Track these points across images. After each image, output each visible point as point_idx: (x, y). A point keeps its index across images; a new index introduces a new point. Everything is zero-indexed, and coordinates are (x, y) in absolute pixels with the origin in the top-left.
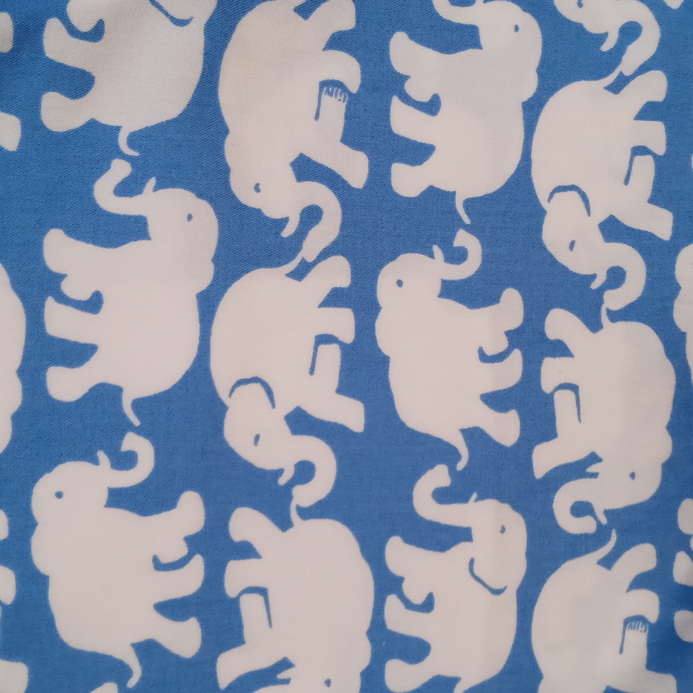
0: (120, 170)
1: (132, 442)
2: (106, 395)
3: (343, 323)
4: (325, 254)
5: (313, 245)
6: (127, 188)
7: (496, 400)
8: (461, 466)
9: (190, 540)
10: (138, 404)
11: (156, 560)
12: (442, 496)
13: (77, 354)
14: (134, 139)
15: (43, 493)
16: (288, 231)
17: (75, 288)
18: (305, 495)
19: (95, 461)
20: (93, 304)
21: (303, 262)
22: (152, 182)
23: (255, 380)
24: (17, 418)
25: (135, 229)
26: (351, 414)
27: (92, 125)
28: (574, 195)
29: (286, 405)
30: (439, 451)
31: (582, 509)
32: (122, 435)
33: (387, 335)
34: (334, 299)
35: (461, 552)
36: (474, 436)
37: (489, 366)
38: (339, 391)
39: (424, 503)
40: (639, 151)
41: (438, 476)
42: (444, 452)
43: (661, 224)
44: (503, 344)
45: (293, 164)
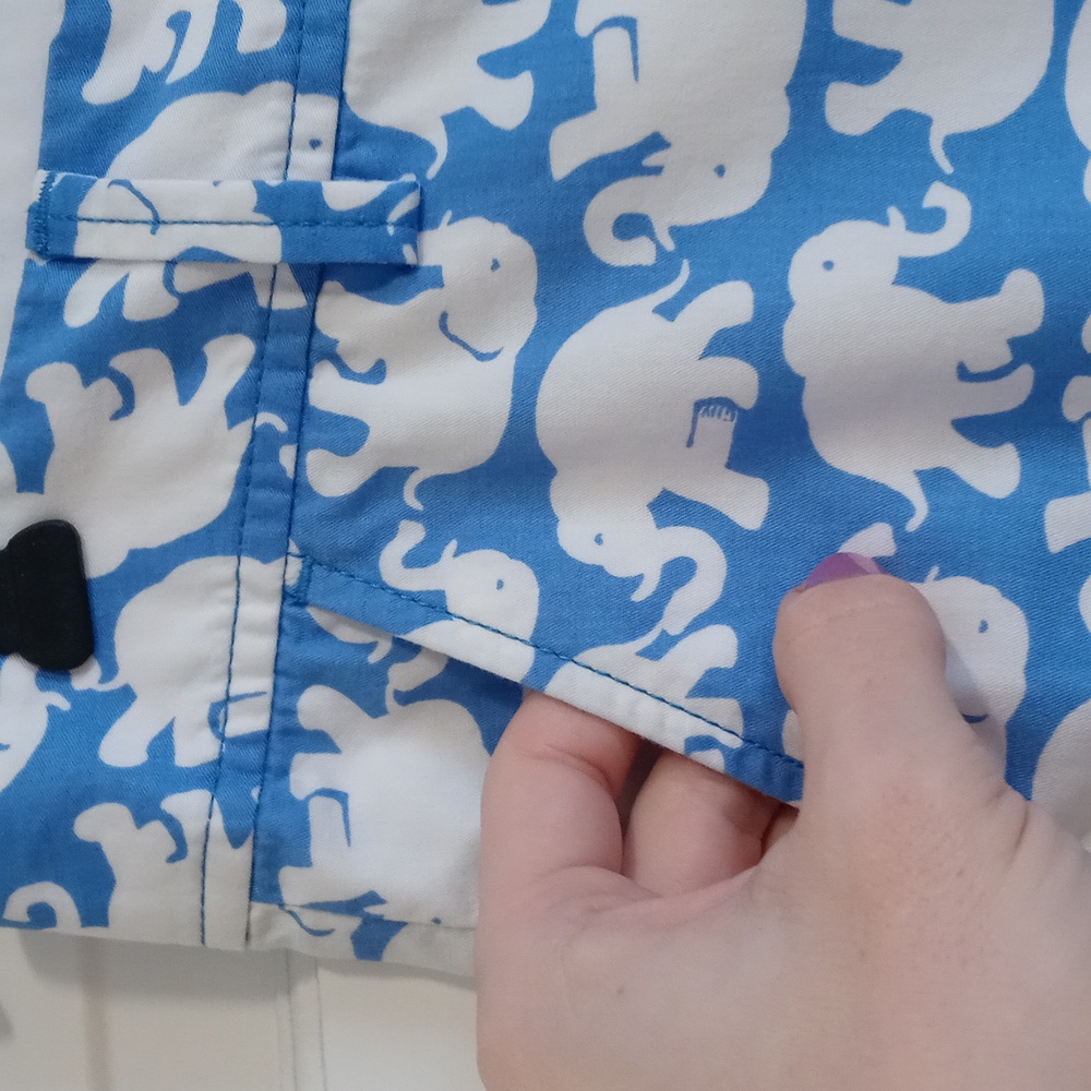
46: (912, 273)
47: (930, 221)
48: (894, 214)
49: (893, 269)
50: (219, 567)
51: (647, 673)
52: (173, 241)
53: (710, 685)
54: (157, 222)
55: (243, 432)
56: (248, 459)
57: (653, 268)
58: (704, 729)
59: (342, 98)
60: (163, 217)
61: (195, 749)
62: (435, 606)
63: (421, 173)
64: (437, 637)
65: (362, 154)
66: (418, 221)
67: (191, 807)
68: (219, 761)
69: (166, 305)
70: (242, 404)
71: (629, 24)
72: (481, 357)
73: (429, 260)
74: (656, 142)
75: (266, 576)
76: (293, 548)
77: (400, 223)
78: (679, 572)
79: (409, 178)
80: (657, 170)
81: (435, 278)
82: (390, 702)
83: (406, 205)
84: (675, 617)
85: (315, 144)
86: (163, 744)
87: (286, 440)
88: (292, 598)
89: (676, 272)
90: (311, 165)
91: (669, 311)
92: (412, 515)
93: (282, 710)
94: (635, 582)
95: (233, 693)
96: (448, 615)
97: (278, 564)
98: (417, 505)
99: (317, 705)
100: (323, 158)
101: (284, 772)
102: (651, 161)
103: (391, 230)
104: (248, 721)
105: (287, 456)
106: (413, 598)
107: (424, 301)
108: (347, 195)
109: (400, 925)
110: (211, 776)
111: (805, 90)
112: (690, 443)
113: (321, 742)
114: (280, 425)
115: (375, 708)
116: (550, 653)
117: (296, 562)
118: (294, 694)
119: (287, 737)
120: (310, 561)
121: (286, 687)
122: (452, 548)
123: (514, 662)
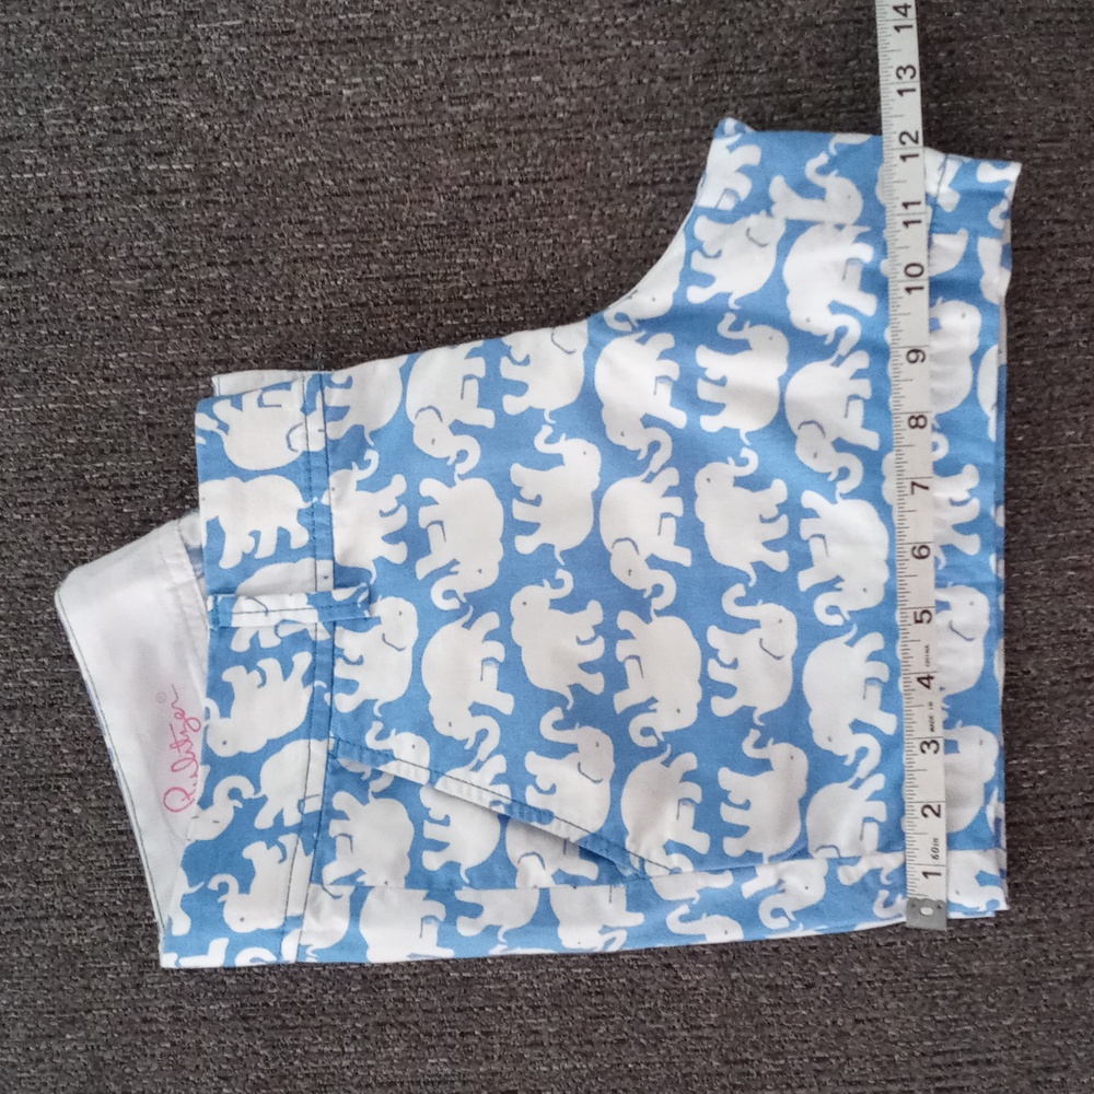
0: (546, 431)
1: (561, 574)
2: (546, 549)
3: (676, 505)
4: (663, 468)
5: (655, 464)
6: (549, 441)
7: (772, 545)
8: (751, 584)
9: (596, 628)
10: (563, 554)
11: (578, 640)
12: (740, 602)
13: (530, 528)
14: (552, 414)
15: (515, 603)
16: (642, 456)
17: (528, 493)
18: (658, 603)
19: (542, 585)
20: (537, 501)
21: (651, 473)
22: (564, 436)
23: (627, 539)
24: (501, 564)
25: (557, 460)
26: (684, 557)
27: (530, 410)
28: (814, 426)
29: (645, 553)
30: (739, 576)
31: (833, 610)
32: (555, 571)
33: (703, 510)
34: (670, 492)
35: (753, 635)
36: (760, 567)
37: (767, 525)
38: (676, 544)
39: (729, 606)
40: (855, 397)
41: (738, 590)
42: (740, 576)
43: (871, 440)
44: (775, 512)
45: (641, 420)
46: (556, 604)
47: (558, 584)
48: (546, 582)
49: (548, 603)
50: (301, 744)
51: (475, 777)
52: (275, 618)
53: (498, 779)
54: (267, 612)
55: (309, 689)
56: (312, 702)
57: (459, 610)
58: (497, 798)
59: (333, 559)
60: (270, 608)
61: (292, 818)
62: (388, 756)
63: (368, 582)
64: (391, 768)
65: (344, 578)
66: (370, 600)
67: (289, 840)
68: (301, 823)
69: (277, 642)
70: (309, 677)
71: (441, 523)
72: (400, 650)
73: (376, 614)
74: (454, 562)
75: (319, 749)
76: (331, 735)
77: (363, 602)
78: (482, 735)
79: (364, 585)
80: (456, 573)
81: (378, 621)
82: (371, 797)
83: (364, 596)
84: (482, 753)
85: (326, 578)
86: (279, 818)
87: (326, 691)
88: (331, 755)
89: (468, 610)
90: (327, 585)
91: (467, 625)
92: (377, 719)
93: (327, 802)
94: (466, 741)
95: (308, 794)
96: (395, 759)
97: (325, 741)
98: (379, 715)
99: (342, 800)
100: (330, 582)
101: (328, 827)
102: (454, 569)
103: (359, 606)
104: (313, 805)
105: (327, 697)
106: (379, 753)
107: (375, 631)
108: (341, 595)
109: (371, 888)
110: (299, 829)
111: (507, 541)
112: (482, 679)
113: (342, 815)
114: (324, 685)
115: (364, 801)
116: (436, 773)
117: (332, 741)
118: (332, 795)
119: (328, 813)
120: (338, 740)
121: (329, 792)
122: (393, 731)
123: (422, 777)
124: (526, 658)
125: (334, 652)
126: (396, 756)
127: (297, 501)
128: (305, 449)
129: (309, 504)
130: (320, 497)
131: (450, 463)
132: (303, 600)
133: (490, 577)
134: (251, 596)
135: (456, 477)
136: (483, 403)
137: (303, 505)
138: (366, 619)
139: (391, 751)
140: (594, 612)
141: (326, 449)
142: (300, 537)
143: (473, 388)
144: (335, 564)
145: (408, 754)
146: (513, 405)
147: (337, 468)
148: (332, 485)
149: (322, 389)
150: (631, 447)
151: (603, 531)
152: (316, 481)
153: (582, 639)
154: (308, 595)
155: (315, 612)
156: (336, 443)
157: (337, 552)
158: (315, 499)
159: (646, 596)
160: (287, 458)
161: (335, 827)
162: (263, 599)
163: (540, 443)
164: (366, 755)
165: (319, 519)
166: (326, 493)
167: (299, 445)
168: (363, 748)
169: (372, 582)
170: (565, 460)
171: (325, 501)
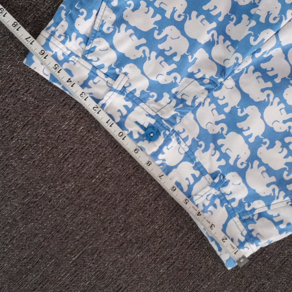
0: (239, 110)
1: (264, 140)
2: (257, 137)
4: (274, 99)
6: (242, 112)
9: (281, 147)
10: (262, 135)
13: (250, 136)
14: (238, 105)
16: (267, 100)
17: (245, 128)
19: (262, 146)
20: (249, 129)
21: (271, 102)
22: (244, 109)
24: (249, 148)
25: (247, 116)
27: (232, 108)
29: (281, 121)
32: (262, 141)
34: (279, 104)
38: (287, 114)
45: (261, 91)
47: (265, 143)
50: (231, 221)
51: (279, 200)
52: (205, 197)
53: (285, 197)
55: (224, 207)
57: (247, 165)
58: (287, 201)
59: (208, 173)
60: (202, 195)
61: (242, 239)
62: (254, 210)
64: (257, 212)
65: (214, 176)
66: (224, 177)
68: (246, 239)
69: (209, 202)
70: (222, 205)
71: (228, 149)
72: (239, 184)
75: (236, 219)
76: (237, 214)
77: (223, 179)
78: (274, 190)
79: (219, 175)
81: (229, 181)
82: (256, 221)
83: (222, 177)
84: (277, 194)
86: (239, 241)
87: (228, 205)
88: (240, 218)
89: (249, 164)
90: (211, 180)
91: (252, 167)
93: (248, 230)
94: (271, 194)
95: (242, 231)
96: (256, 209)
97: (236, 216)
98: (245, 202)
99: (250, 227)
101: (252, 235)
102: (239, 157)
103: (222, 180)
104: (245, 233)
105: (229, 206)
106: (251, 210)
107: (230, 184)
108: (217, 180)
110: (246, 241)
111: (247, 142)
112: (264, 177)
113: (253, 230)
114: (227, 204)
115: (255, 223)
116: (269, 206)
117: (238, 215)
118: (247, 227)
119: (250, 232)
120: (239, 214)
121: (246, 227)
122: (251, 203)
123: (266, 209)
124: (271, 165)
125: (224, 194)
126: (256, 208)
127: (191, 165)
128: (184, 152)
129: (194, 164)
130: (195, 161)
131: (220, 132)
132: (209, 188)
133: (248, 153)
134: (196, 195)
135: (225, 135)
136: (219, 114)
137: (193, 165)
138: (226, 182)
139: (254, 208)
140: (278, 143)
141: (189, 149)
142: (197, 173)
143: (215, 112)
144: (210, 174)
145: (259, 206)
146: (227, 110)
147: (195, 151)
148: (196, 156)
149: (179, 136)
150: (263, 100)
151: (268, 124)
152: (192, 157)
153: (280, 151)
154: (209, 186)
155: (214, 189)
156: (191, 146)
157: (208, 171)
158: (195, 162)
159: (288, 131)
160: (182, 157)
161: (254, 234)
162: (199, 194)
163: (240, 114)
164: (248, 213)
165: (199, 166)
166: (196, 159)
167: (183, 152)
168: (246, 212)
169: (221, 172)
170: (249, 114)
171: (197, 161)
